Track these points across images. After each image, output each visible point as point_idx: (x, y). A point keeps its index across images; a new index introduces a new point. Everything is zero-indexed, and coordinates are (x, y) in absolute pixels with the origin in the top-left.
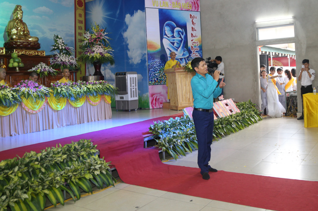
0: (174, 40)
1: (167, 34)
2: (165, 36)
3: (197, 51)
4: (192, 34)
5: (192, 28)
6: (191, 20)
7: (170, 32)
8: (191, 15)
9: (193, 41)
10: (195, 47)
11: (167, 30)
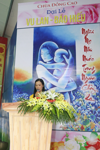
0: (53, 67)
1: (43, 58)
2: (40, 62)
3: (91, 82)
4: (84, 57)
5: (85, 47)
6: (84, 36)
7: (49, 55)
8: (83, 30)
9: (86, 67)
10: (89, 75)
11: (44, 53)
